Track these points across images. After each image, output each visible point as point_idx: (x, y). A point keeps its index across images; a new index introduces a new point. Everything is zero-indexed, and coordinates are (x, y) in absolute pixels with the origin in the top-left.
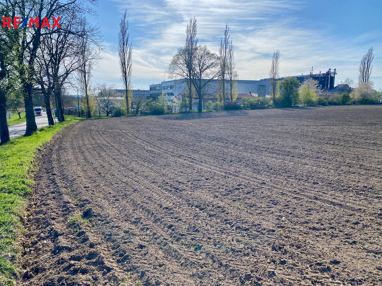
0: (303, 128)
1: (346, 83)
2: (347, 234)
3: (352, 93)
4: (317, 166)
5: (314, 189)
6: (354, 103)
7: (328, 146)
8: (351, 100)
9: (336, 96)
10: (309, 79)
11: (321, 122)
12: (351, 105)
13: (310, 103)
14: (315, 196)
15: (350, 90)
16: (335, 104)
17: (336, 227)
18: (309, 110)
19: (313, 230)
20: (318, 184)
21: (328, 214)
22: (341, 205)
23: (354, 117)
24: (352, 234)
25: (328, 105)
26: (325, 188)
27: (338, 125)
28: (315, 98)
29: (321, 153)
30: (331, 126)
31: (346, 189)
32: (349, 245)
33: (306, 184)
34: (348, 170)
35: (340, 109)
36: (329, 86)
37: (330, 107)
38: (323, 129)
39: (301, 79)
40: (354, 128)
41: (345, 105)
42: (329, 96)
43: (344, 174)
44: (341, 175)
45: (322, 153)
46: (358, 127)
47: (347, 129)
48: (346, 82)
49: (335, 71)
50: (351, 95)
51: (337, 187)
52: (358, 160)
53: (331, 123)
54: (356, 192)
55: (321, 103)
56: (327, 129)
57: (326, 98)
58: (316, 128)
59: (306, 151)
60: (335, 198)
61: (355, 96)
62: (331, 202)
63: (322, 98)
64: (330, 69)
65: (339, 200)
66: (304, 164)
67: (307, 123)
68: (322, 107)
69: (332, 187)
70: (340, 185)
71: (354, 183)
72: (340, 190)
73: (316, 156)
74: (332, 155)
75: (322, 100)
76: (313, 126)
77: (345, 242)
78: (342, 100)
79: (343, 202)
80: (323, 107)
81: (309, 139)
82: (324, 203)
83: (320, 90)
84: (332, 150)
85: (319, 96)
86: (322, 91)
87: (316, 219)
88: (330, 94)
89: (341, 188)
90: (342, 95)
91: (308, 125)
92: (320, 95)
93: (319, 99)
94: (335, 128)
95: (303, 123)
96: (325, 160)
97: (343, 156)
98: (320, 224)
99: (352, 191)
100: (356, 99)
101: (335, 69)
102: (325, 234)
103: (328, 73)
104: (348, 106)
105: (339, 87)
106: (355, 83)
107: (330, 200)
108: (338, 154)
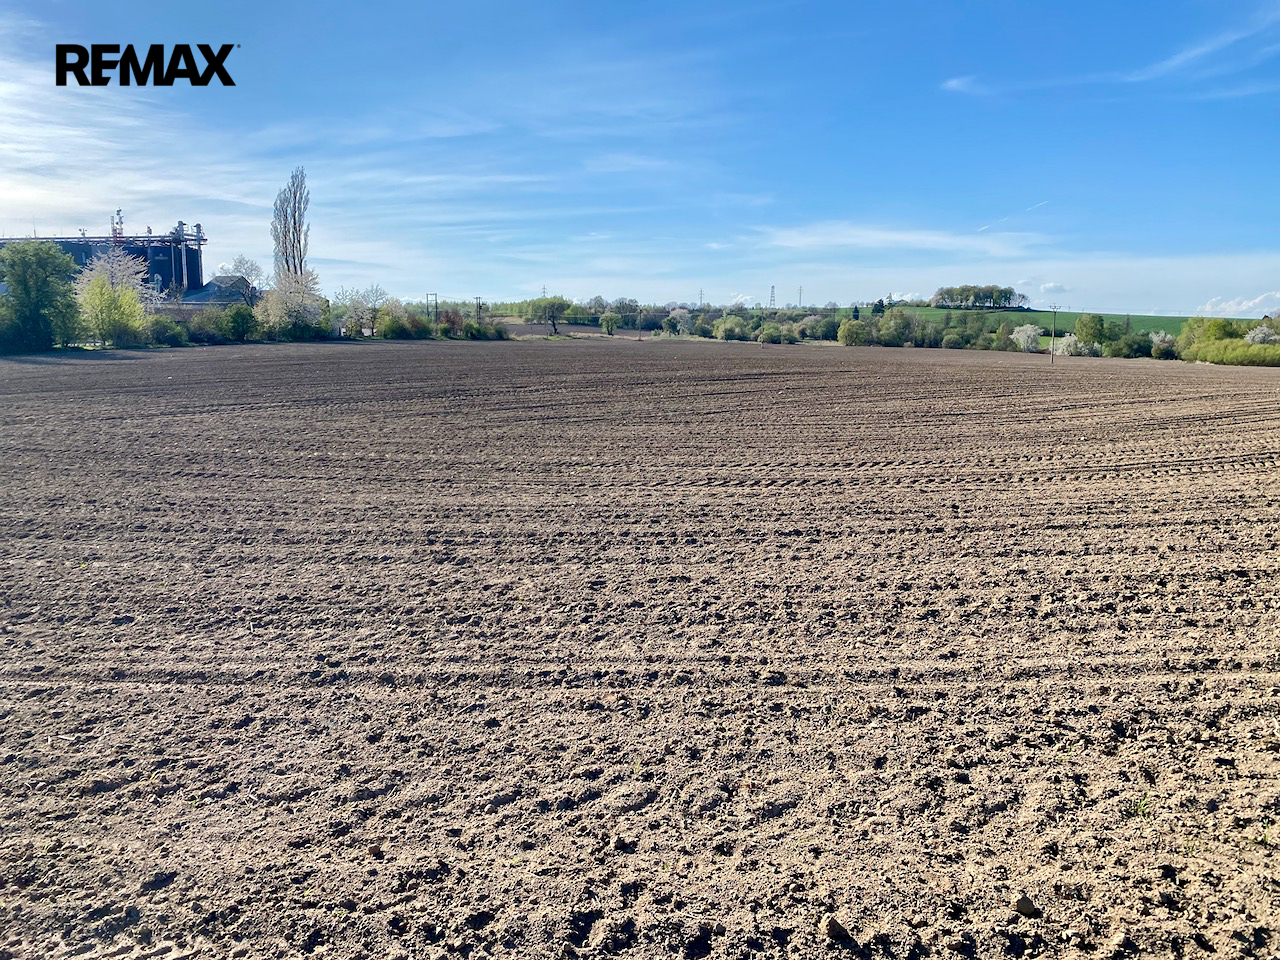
0: (94, 429)
1: (238, 274)
2: (210, 770)
3: (261, 304)
4: (134, 558)
5: (115, 644)
6: (271, 337)
7: (182, 482)
8: (259, 328)
9: (210, 313)
10: (111, 254)
11: (163, 401)
12: (263, 343)
13: (122, 338)
14: (112, 669)
15: (254, 297)
16: (213, 340)
17: (179, 757)
18: (123, 361)
19: (95, 795)
20: (131, 619)
21: (155, 718)
22: (201, 675)
23: (268, 382)
24: (227, 763)
25: (190, 344)
26: (155, 629)
27: (217, 410)
28: (140, 319)
29: (154, 510)
30: (195, 413)
31: (224, 619)
32: (217, 802)
33: (87, 630)
34: (237, 555)
35: (229, 357)
36: (185, 282)
37: (199, 349)
38: (167, 425)
39: (82, 251)
40: (265, 414)
41: (244, 342)
42: (190, 313)
43: (223, 571)
44: (216, 573)
45: (159, 509)
46: (277, 412)
47: (246, 422)
48: (237, 269)
49: (199, 231)
50: (257, 312)
51: (198, 617)
52: (270, 517)
53: (197, 404)
54: (253, 620)
55: (164, 338)
56: (181, 425)
57: (179, 319)
58: (142, 425)
59: (97, 511)
60: (184, 659)
61: (269, 314)
62: (171, 673)
63: (166, 319)
64: (181, 224)
65: (198, 660)
66: (86, 559)
67: (110, 408)
68: (170, 352)
69: (180, 622)
70: (206, 609)
71: (250, 593)
72: (204, 627)
73: (137, 524)
74: (193, 513)
75: (166, 328)
76: (132, 417)
77: (203, 796)
78: (234, 327)
79: (209, 665)
80: (174, 351)
81: (115, 466)
82: (144, 685)
83: (155, 293)
84: (193, 495)
85: (156, 313)
86: (163, 295)
87: (108, 752)
88: (190, 307)
89: (209, 618)
90: (230, 312)
91: (115, 416)
92: (158, 311)
93: (157, 323)
94: (210, 420)
95: (96, 408)
96: (166, 531)
97: (225, 511)
98: (121, 763)
99: (242, 619)
100: (274, 323)
101: (198, 226)
102: (137, 794)
103: (177, 237)
104: (252, 346)
105: (219, 287)
106: (265, 274)
107: (168, 667)
108: (211, 506)
